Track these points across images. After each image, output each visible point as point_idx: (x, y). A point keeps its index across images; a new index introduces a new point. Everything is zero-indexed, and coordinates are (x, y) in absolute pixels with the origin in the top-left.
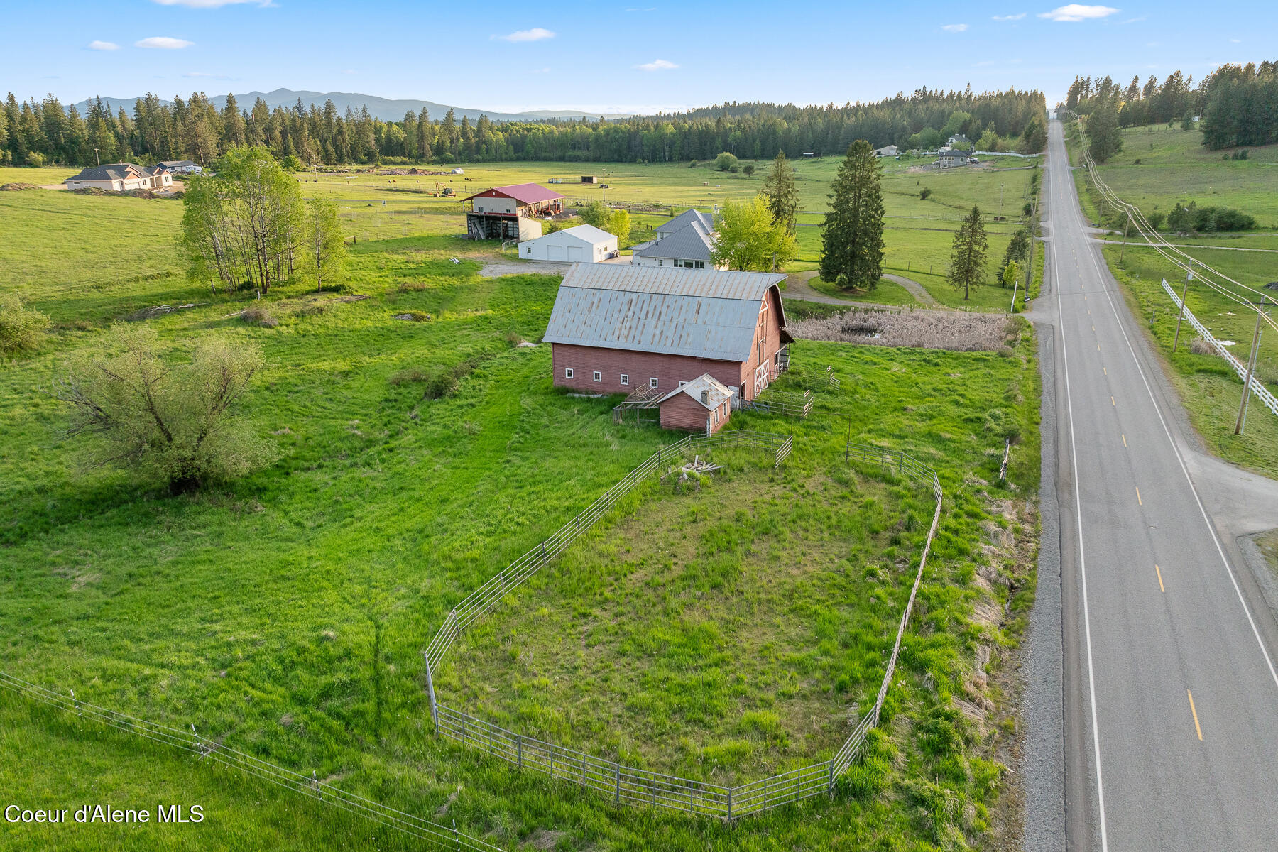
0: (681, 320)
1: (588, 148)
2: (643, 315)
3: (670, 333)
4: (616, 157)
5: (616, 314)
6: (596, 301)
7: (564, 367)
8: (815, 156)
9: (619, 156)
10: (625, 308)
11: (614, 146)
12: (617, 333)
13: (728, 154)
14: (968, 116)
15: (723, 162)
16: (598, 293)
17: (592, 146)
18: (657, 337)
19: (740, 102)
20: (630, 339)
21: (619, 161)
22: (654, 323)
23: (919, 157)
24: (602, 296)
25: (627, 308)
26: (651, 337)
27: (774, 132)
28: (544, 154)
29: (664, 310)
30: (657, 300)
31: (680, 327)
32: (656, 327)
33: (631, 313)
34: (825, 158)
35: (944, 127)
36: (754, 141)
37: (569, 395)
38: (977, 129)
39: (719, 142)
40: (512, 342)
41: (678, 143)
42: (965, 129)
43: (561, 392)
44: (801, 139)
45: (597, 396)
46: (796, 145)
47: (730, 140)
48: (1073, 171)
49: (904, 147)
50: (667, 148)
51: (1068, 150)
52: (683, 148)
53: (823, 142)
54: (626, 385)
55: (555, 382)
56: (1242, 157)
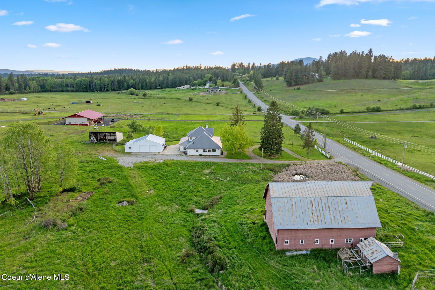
0: (340, 209)
1: (73, 87)
2: (321, 209)
3: (338, 216)
4: (85, 90)
5: (307, 210)
6: (294, 204)
7: (284, 239)
8: (161, 88)
9: (86, 89)
10: (310, 206)
11: (84, 86)
12: (312, 220)
13: (133, 89)
14: (211, 75)
15: (131, 92)
16: (293, 199)
17: (75, 86)
18: (333, 219)
19: (120, 68)
20: (320, 222)
21: (87, 91)
22: (328, 212)
23: (199, 89)
24: (295, 201)
25: (311, 206)
26: (330, 220)
27: (145, 81)
28: (54, 89)
29: (330, 204)
30: (324, 200)
31: (341, 213)
32: (330, 214)
33: (314, 208)
34: (166, 89)
35: (204, 79)
36: (139, 84)
37: (288, 254)
38: (215, 79)
39: (125, 84)
40: (192, 211)
41: (110, 85)
42: (210, 80)
43: (283, 252)
44: (156, 83)
45: (304, 252)
46: (154, 85)
47: (129, 83)
48: (253, 93)
49: (192, 86)
50: (106, 87)
51: (246, 87)
52: (112, 86)
53: (163, 84)
54: (317, 244)
55: (278, 247)
56: (299, 89)
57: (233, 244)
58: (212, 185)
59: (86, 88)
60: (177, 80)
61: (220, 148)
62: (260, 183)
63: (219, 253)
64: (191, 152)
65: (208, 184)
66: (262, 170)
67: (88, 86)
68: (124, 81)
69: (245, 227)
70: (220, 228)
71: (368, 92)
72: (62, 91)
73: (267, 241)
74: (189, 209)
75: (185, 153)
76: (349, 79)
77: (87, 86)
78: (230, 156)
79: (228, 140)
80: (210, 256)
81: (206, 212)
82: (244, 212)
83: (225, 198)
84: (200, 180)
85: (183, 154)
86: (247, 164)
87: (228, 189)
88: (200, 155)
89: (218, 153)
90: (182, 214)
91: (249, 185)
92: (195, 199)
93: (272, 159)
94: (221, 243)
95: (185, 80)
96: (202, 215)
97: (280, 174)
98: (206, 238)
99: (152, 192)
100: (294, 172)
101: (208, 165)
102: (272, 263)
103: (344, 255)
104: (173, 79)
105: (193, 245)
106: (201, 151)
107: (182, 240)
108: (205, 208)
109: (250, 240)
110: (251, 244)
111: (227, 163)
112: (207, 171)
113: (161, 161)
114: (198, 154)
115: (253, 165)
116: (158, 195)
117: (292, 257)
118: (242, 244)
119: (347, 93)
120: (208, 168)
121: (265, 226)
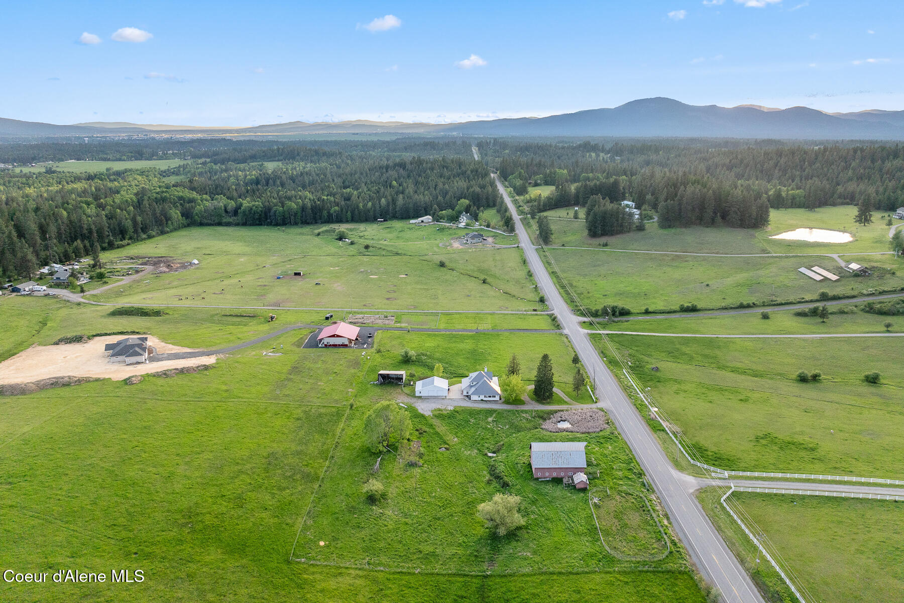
0: (567, 458)
1: (236, 215)
2: (557, 457)
4: (257, 222)
5: (550, 458)
6: (543, 455)
7: (539, 473)
8: (384, 221)
9: (260, 221)
11: (257, 217)
12: (552, 463)
14: (467, 202)
15: (341, 235)
16: (543, 452)
17: (240, 215)
18: (563, 463)
20: (556, 465)
22: (560, 459)
23: (449, 228)
25: (552, 456)
26: (561, 463)
27: (358, 206)
29: (562, 455)
30: (559, 453)
31: (567, 460)
33: (554, 457)
34: (392, 224)
35: (457, 208)
36: (347, 212)
37: (540, 480)
38: (475, 211)
39: (325, 213)
40: (486, 454)
41: (299, 214)
42: (467, 210)
43: (537, 479)
44: (375, 211)
45: (548, 479)
46: (372, 213)
47: (332, 212)
48: (536, 249)
49: (437, 219)
50: (292, 217)
51: (525, 229)
52: (302, 217)
53: (387, 212)
54: (555, 475)
55: (535, 477)
56: (606, 245)
57: (513, 474)
58: (496, 433)
59: (260, 219)
60: (411, 205)
61: (498, 394)
62: (532, 431)
63: (506, 479)
64: (474, 398)
65: (492, 431)
66: (534, 418)
67: (263, 215)
68: (323, 207)
69: (519, 465)
70: (505, 465)
71: (704, 260)
72: (220, 224)
73: (530, 473)
74: (484, 453)
75: (468, 397)
76: (685, 227)
77: (260, 215)
78: (507, 402)
79: (506, 390)
80: (501, 481)
81: (495, 455)
82: (518, 455)
83: (506, 445)
84: (486, 428)
85: (466, 398)
86: (522, 411)
87: (507, 436)
88: (482, 400)
89: (497, 398)
90: (481, 457)
91: (523, 433)
92: (486, 445)
93: (543, 404)
94: (506, 474)
95: (424, 205)
96: (493, 457)
97: (548, 421)
98: (498, 471)
99: (456, 439)
100: (560, 419)
101: (490, 412)
102: (531, 484)
103: (565, 480)
104: (404, 204)
105: (491, 475)
106: (482, 397)
107: (485, 473)
108: (494, 453)
109: (521, 473)
110: (522, 475)
111: (506, 411)
112: (490, 419)
113: (452, 408)
114: (480, 399)
115: (526, 412)
116: (462, 443)
117: (542, 481)
118: (517, 475)
119: (673, 259)
120: (491, 416)
121: (530, 465)
